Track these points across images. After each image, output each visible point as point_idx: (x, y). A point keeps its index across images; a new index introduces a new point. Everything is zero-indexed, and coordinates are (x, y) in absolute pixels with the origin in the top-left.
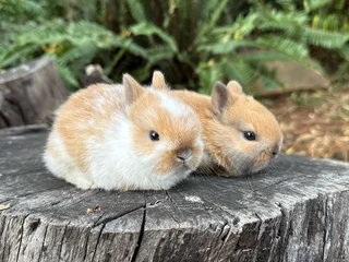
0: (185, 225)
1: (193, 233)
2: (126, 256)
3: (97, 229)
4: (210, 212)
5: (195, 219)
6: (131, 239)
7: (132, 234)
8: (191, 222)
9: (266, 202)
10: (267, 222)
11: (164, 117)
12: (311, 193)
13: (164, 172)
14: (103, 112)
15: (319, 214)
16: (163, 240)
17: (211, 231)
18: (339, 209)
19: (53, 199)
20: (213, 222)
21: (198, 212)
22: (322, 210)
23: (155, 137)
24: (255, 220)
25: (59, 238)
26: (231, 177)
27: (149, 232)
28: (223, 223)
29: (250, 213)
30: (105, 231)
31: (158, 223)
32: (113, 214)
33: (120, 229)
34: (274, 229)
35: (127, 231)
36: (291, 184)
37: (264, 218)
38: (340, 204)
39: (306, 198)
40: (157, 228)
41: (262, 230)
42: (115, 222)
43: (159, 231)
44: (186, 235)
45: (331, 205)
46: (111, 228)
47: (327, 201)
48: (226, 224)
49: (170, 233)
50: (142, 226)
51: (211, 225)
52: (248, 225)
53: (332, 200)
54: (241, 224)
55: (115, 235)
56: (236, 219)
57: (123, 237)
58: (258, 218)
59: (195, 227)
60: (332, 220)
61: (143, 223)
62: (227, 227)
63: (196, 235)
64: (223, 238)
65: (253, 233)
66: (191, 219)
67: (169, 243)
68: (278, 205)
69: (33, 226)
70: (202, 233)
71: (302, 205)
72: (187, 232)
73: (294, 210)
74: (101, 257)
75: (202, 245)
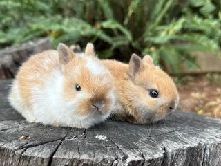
0: (85, 157)
1: (89, 163)
3: (19, 152)
4: (108, 148)
5: (94, 153)
6: (42, 162)
7: (43, 159)
8: (90, 155)
9: (154, 145)
10: (149, 161)
11: (86, 75)
12: (193, 142)
13: (82, 114)
14: (47, 68)
15: (198, 159)
17: (104, 164)
18: (215, 157)
19: (6, 127)
20: (106, 157)
21: (99, 148)
22: (200, 156)
23: (78, 89)
24: (140, 158)
26: (138, 125)
27: (56, 159)
28: (114, 158)
29: (138, 153)
30: (24, 154)
31: (65, 153)
32: (36, 142)
33: (35, 154)
35: (40, 156)
36: (180, 134)
37: (147, 158)
38: (216, 153)
39: (188, 146)
40: (63, 156)
42: (34, 148)
43: (64, 159)
45: (208, 153)
46: (29, 152)
47: (205, 149)
48: (116, 159)
49: (72, 161)
50: (53, 155)
51: (104, 159)
52: (133, 162)
53: (210, 149)
54: (128, 160)
55: (31, 158)
56: (125, 158)
57: (37, 160)
58: (143, 157)
59: (91, 159)
60: (208, 164)
61: (55, 152)
62: (115, 162)
63: (92, 165)
66: (91, 153)
68: (163, 149)
70: (96, 165)
71: (183, 150)
72: (85, 162)
73: (176, 154)
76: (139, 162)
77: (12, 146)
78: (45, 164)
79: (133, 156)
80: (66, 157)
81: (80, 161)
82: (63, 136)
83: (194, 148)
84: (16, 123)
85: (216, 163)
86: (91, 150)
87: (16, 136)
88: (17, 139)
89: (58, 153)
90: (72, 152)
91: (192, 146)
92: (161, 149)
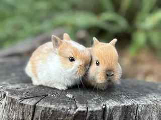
0: (53, 107)
2: (29, 114)
3: (19, 101)
4: (69, 103)
7: (31, 106)
8: (56, 106)
9: (99, 103)
15: (132, 114)
16: (43, 111)
17: (63, 111)
18: (146, 114)
20: (65, 107)
24: (84, 110)
25: (10, 102)
28: (69, 108)
30: (22, 103)
32: (31, 97)
33: (27, 103)
34: (96, 116)
35: (29, 104)
36: (124, 97)
37: (89, 110)
38: (147, 111)
39: (123, 105)
41: (88, 116)
42: (28, 100)
43: (41, 107)
44: (53, 111)
45: (140, 111)
46: (24, 102)
47: (137, 108)
49: (46, 108)
50: (36, 104)
51: (63, 109)
52: (80, 112)
53: (141, 108)
54: (77, 110)
55: (25, 105)
56: (77, 108)
57: (28, 107)
58: (87, 109)
59: (56, 108)
60: (140, 118)
61: (38, 103)
62: (69, 111)
63: (56, 111)
64: (68, 115)
65: (83, 116)
66: (57, 104)
67: (46, 113)
68: (103, 106)
69: (4, 96)
70: (59, 111)
71: (119, 108)
72: (53, 109)
73: (113, 109)
74: (20, 113)
75: (59, 116)
76: (84, 112)
77: (17, 98)
78: (32, 109)
79: (81, 108)
80: (43, 106)
81: (50, 109)
83: (128, 106)
84: (26, 85)
85: (147, 118)
86: (58, 103)
87: (21, 93)
88: (21, 94)
89: (40, 103)
90: (47, 104)
91: (126, 105)
92: (102, 105)
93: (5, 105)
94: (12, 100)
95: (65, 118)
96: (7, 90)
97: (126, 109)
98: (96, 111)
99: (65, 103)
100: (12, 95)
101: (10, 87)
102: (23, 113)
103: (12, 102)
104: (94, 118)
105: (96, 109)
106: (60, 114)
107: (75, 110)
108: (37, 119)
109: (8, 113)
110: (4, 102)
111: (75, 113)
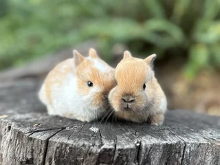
0: (71, 142)
2: (41, 152)
4: (93, 138)
7: (42, 141)
8: (75, 141)
10: (119, 150)
15: (177, 155)
16: (58, 148)
18: (196, 156)
20: (86, 143)
21: (85, 136)
22: (179, 153)
24: (112, 147)
25: (16, 136)
28: (91, 144)
30: (31, 136)
32: (43, 129)
33: (38, 137)
34: (127, 156)
37: (118, 147)
38: (198, 152)
39: (165, 142)
40: (56, 140)
41: (117, 155)
42: (39, 133)
43: (56, 142)
44: (70, 148)
45: (188, 151)
46: (34, 136)
47: (185, 148)
48: (93, 146)
49: (62, 144)
50: (50, 138)
51: (84, 145)
52: (105, 149)
53: (190, 148)
54: (102, 148)
55: (34, 139)
56: (102, 145)
57: (38, 142)
58: (115, 146)
59: (74, 144)
60: (188, 162)
61: (52, 137)
62: (92, 148)
63: (75, 148)
64: (90, 154)
65: (109, 155)
66: (77, 139)
67: (62, 150)
68: (138, 142)
69: (10, 128)
70: (78, 148)
71: (159, 146)
72: (70, 146)
73: (151, 148)
74: (29, 149)
75: (79, 155)
76: (110, 149)
77: (25, 130)
78: (44, 145)
79: (108, 145)
80: (58, 141)
81: (67, 145)
82: (65, 126)
83: (171, 145)
84: (39, 115)
85: (198, 162)
86: (78, 137)
87: (32, 124)
88: (32, 126)
89: (54, 137)
90: (63, 138)
91: (169, 143)
92: (136, 142)
93: (11, 140)
94: (19, 133)
95: (86, 157)
96: (13, 120)
97: (169, 149)
98: (127, 150)
99: (87, 138)
100: (19, 126)
101: (18, 117)
102: (33, 150)
103: (19, 135)
104: (124, 158)
105: (126, 147)
106: (80, 152)
107: (100, 147)
108: (51, 159)
109: (14, 150)
110: (9, 135)
111: (99, 151)
